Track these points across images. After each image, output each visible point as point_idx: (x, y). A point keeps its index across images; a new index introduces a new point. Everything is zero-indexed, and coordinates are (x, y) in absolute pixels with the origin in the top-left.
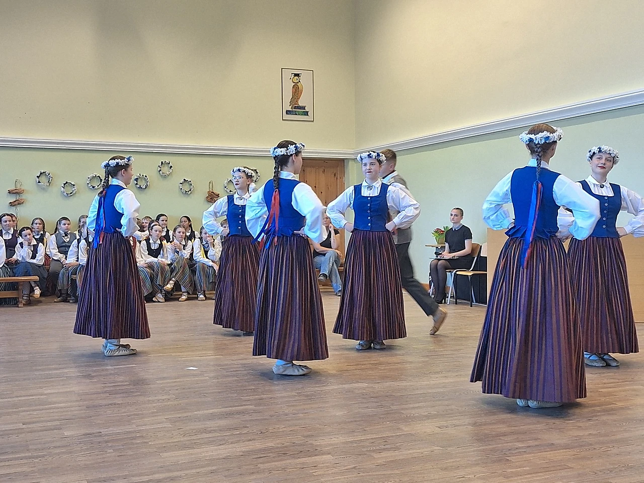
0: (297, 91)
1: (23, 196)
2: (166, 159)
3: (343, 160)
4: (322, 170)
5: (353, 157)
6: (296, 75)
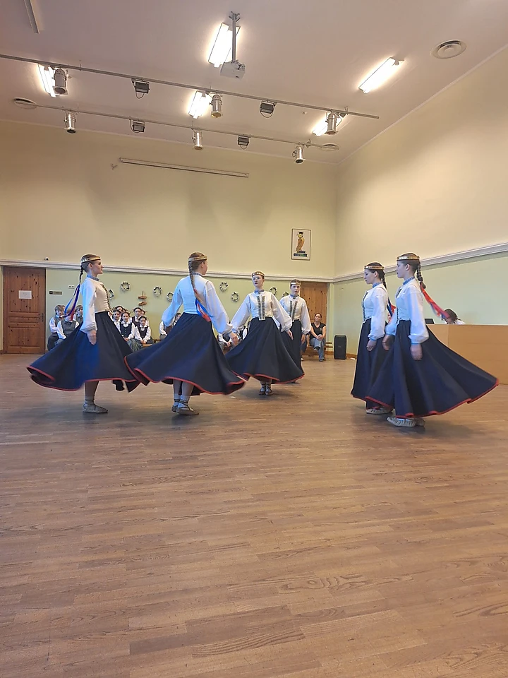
0: (301, 242)
1: (146, 301)
2: (224, 281)
3: (327, 283)
4: (313, 289)
5: (332, 281)
6: (300, 233)
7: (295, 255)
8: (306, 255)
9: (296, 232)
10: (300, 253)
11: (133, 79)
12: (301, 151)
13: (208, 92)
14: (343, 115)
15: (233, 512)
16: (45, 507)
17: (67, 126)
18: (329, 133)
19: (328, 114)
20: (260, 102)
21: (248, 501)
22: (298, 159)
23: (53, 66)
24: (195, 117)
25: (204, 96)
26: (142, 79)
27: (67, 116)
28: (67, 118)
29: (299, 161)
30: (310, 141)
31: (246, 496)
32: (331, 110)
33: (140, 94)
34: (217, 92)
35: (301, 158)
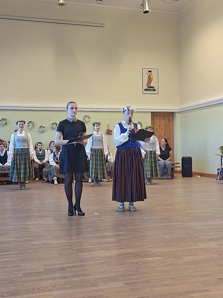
0: (150, 79)
2: (87, 114)
3: (173, 113)
4: (162, 118)
5: (178, 111)
6: (150, 71)
7: (146, 90)
8: (155, 90)
9: (145, 71)
10: (150, 88)
22: (145, 10)
29: (146, 12)
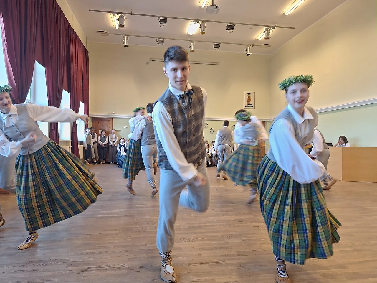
0: (249, 99)
3: (265, 122)
5: (268, 121)
6: (249, 94)
9: (246, 94)
11: (159, 17)
12: (249, 49)
13: (198, 21)
14: (274, 28)
15: (227, 262)
16: (126, 254)
17: (124, 43)
18: (266, 39)
19: (265, 28)
20: (226, 25)
21: (234, 255)
22: (247, 53)
23: (118, 14)
24: (191, 35)
25: (195, 23)
26: (163, 17)
27: (124, 38)
28: (124, 40)
29: (248, 55)
30: (254, 44)
31: (233, 252)
32: (267, 26)
33: (162, 25)
34: (203, 21)
35: (249, 53)
